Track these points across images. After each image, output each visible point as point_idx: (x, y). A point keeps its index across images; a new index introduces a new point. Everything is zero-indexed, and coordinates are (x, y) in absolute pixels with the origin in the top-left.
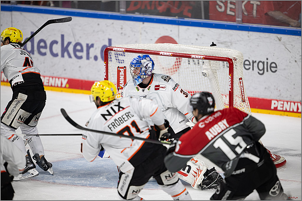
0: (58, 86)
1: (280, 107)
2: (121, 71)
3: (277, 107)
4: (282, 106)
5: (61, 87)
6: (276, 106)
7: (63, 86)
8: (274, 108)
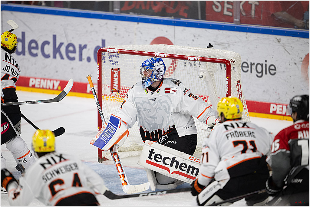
0: (49, 89)
1: (279, 111)
2: (115, 73)
3: (276, 111)
4: (281, 109)
5: (53, 89)
6: (274, 110)
7: (55, 88)
8: (273, 112)
